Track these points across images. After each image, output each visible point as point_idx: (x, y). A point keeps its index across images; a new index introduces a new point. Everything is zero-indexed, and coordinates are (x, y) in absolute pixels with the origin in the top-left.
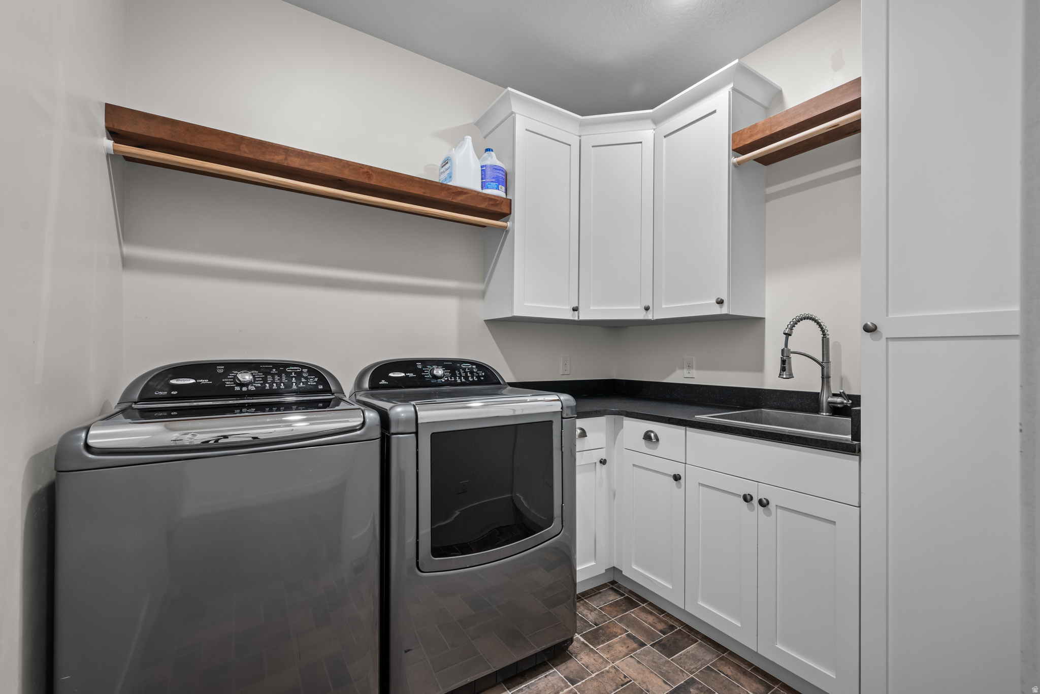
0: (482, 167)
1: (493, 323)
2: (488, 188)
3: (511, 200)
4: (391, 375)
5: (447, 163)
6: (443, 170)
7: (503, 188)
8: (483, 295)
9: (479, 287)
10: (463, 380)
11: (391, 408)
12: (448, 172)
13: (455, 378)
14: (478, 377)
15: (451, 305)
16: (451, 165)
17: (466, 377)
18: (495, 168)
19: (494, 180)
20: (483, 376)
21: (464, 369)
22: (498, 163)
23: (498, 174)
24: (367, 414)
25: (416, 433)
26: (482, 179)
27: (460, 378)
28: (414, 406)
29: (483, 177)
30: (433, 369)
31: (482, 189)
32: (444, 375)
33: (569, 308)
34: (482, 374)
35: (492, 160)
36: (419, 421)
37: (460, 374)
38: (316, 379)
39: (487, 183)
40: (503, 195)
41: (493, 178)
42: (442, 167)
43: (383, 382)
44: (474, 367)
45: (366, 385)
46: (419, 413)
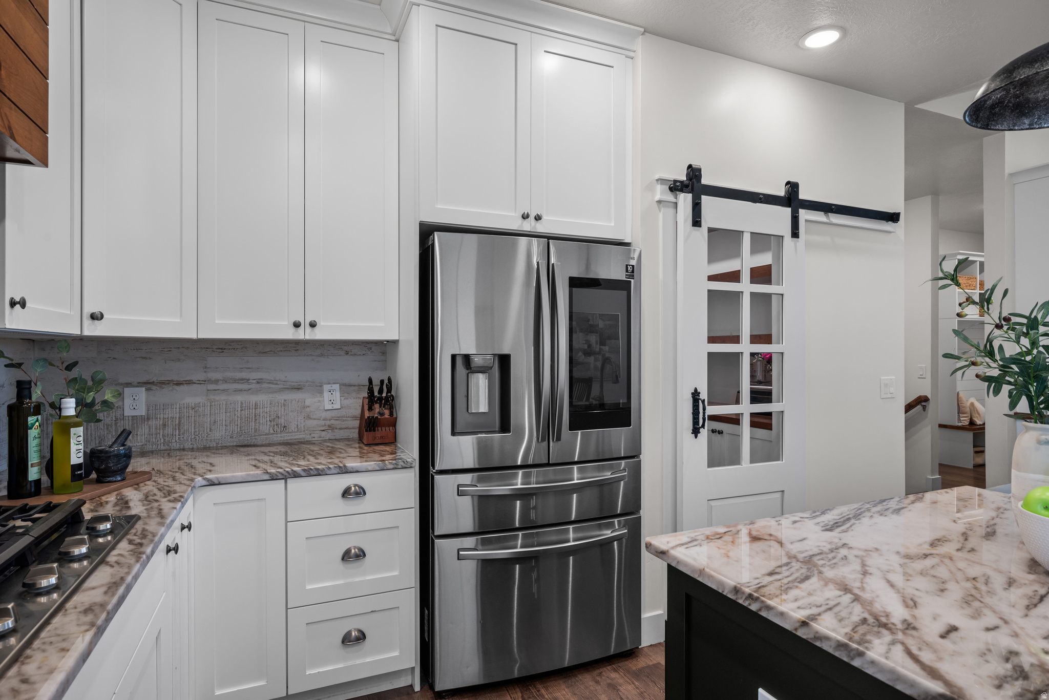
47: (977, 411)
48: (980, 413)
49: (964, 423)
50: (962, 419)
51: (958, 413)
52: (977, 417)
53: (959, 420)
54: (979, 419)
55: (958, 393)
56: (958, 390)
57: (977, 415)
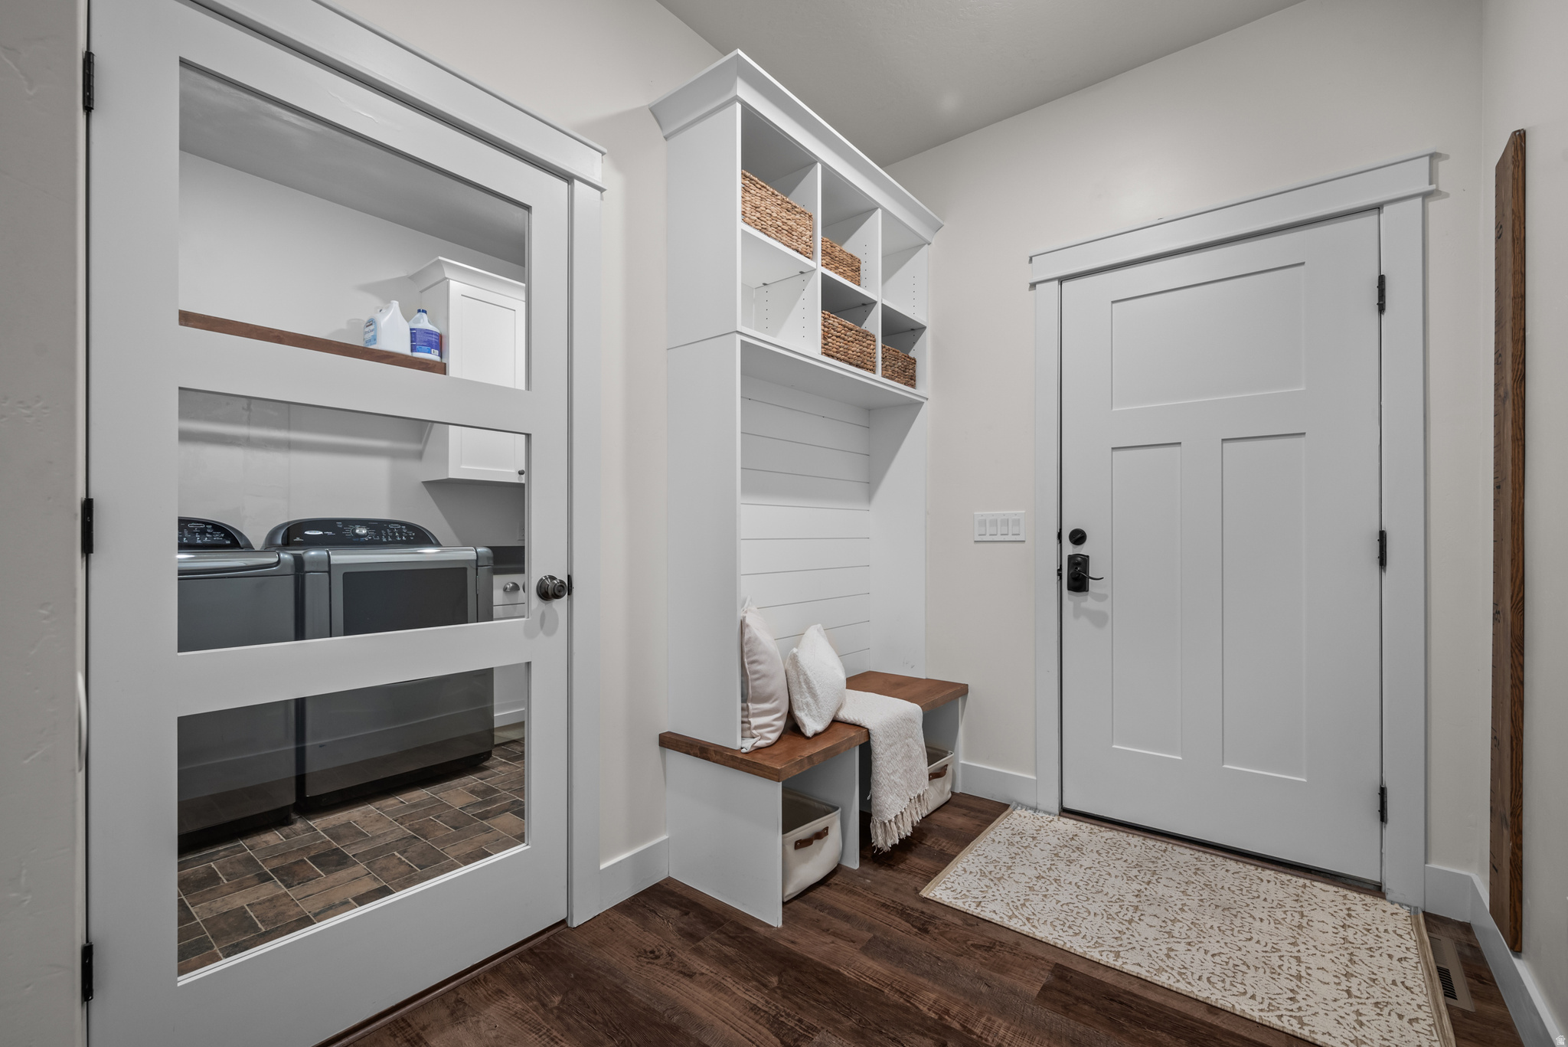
0: (411, 329)
1: (430, 485)
2: (419, 352)
3: (445, 364)
4: (307, 533)
5: (371, 324)
6: (367, 329)
7: (437, 352)
8: (419, 455)
9: (419, 447)
10: (390, 539)
11: (304, 553)
12: (372, 334)
13: (381, 538)
14: (408, 537)
15: (380, 467)
16: (376, 327)
17: (394, 537)
18: (428, 332)
19: (425, 344)
20: (412, 536)
21: (392, 530)
22: (431, 327)
23: (430, 338)
24: (281, 555)
25: (329, 572)
26: (412, 342)
27: (386, 537)
28: (328, 552)
29: (413, 339)
30: (355, 529)
31: (412, 351)
32: (368, 534)
33: (514, 471)
34: (411, 533)
35: (424, 323)
36: (331, 563)
37: (387, 533)
38: (223, 535)
39: (417, 347)
40: (437, 359)
41: (425, 342)
42: (367, 326)
43: (298, 539)
44: (404, 527)
45: (279, 541)
46: (331, 556)
47: (808, 682)
48: (819, 692)
49: (762, 737)
50: (755, 721)
51: (745, 699)
52: (807, 704)
53: (746, 729)
54: (815, 712)
55: (743, 625)
56: (740, 614)
57: (809, 699)
